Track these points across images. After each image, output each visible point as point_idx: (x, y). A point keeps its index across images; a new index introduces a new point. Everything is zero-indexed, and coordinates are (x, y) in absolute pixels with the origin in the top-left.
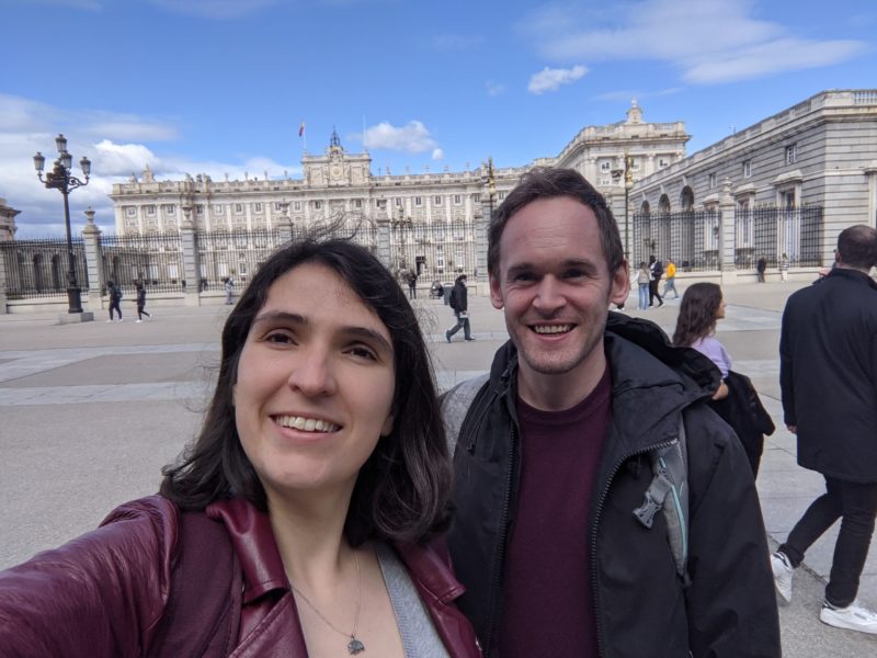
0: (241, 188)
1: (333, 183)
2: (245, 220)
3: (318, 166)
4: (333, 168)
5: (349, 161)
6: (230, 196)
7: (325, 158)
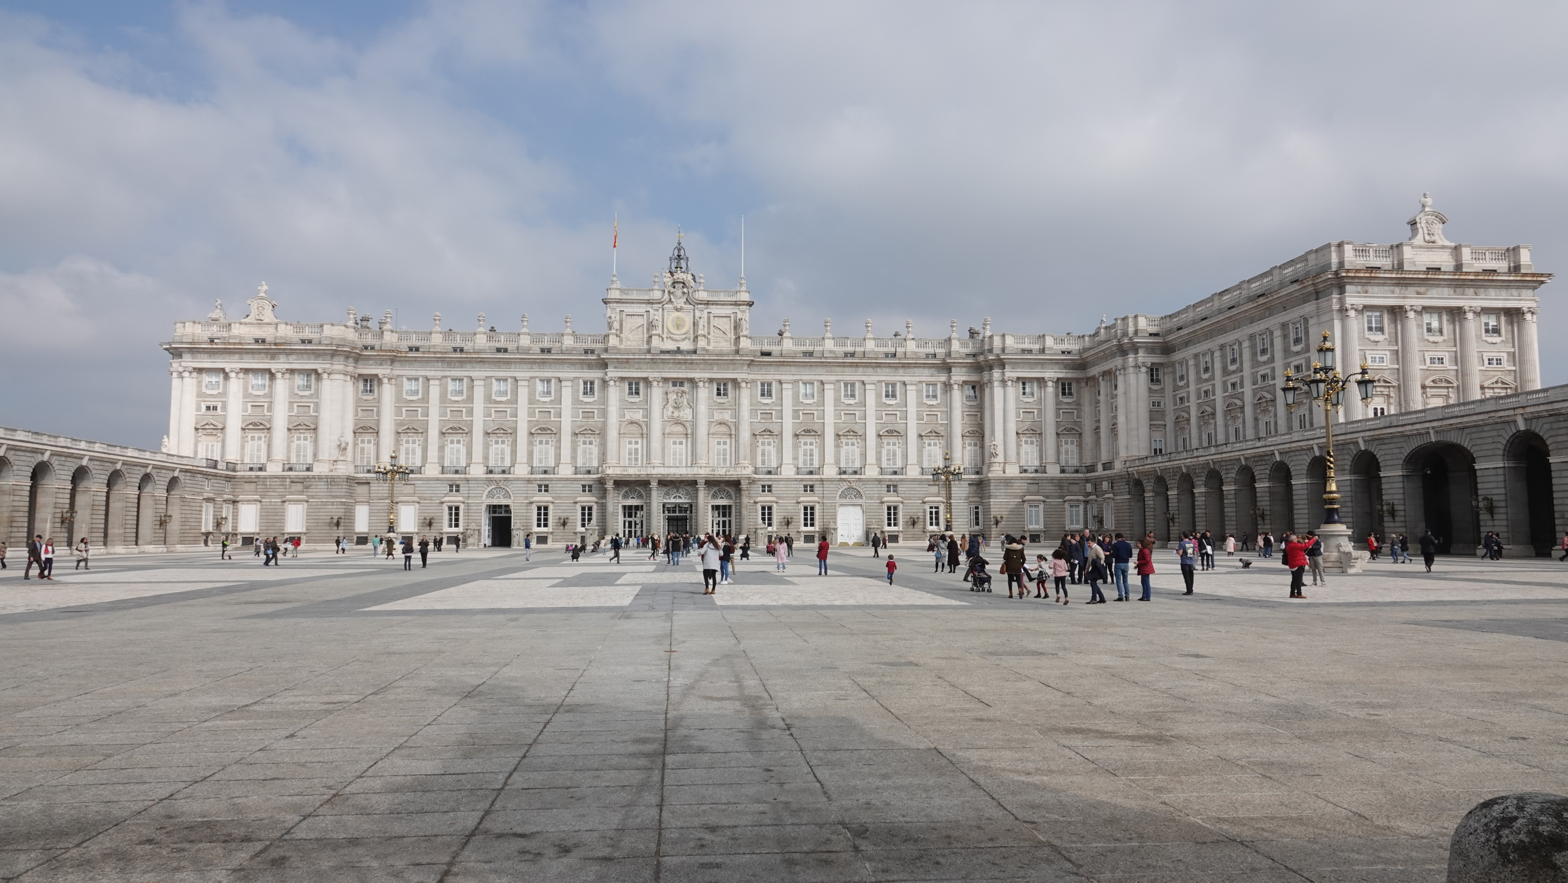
0: (468, 346)
1: (670, 346)
2: (470, 412)
3: (641, 309)
4: (671, 316)
5: (708, 303)
6: (442, 360)
7: (657, 295)
